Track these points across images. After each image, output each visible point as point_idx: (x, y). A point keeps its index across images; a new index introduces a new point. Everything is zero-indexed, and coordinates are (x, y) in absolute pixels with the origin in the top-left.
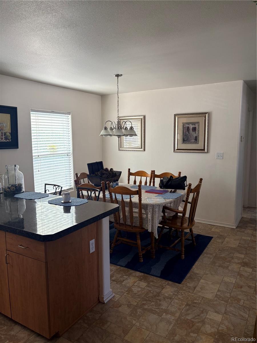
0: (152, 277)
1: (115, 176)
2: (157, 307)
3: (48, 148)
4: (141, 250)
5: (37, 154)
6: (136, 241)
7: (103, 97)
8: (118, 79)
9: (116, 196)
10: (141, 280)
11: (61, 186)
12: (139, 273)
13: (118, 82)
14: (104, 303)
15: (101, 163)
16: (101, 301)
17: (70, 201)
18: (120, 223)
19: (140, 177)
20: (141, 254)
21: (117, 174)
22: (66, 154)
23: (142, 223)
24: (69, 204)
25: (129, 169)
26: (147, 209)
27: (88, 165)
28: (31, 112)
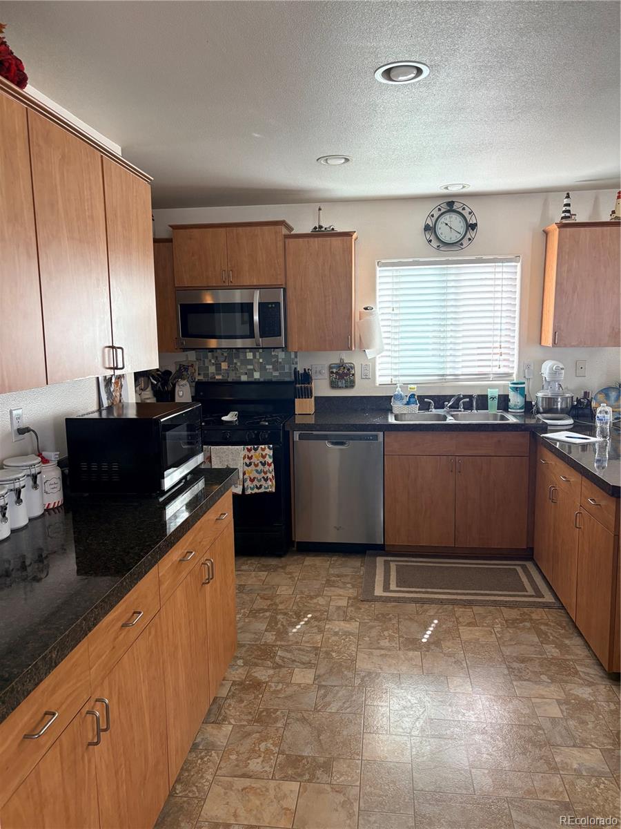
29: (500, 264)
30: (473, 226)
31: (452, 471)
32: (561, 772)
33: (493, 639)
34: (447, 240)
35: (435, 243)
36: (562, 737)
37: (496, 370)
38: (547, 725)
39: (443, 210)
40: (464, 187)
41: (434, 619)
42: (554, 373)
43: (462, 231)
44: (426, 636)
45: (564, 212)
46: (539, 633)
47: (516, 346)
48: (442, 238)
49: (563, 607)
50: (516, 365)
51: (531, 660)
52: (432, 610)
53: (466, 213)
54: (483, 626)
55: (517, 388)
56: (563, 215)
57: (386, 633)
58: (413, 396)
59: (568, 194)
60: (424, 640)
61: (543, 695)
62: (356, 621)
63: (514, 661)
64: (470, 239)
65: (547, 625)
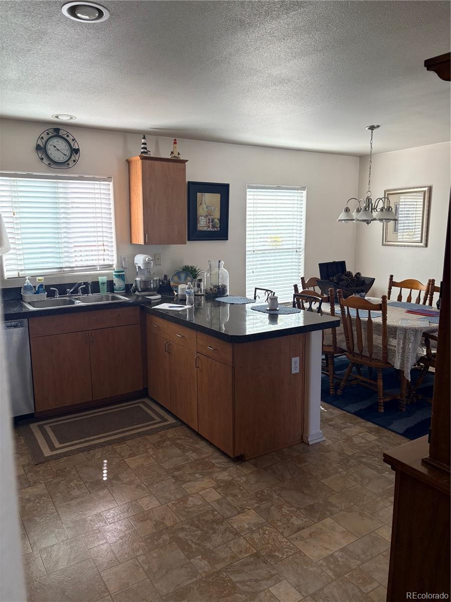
0: (390, 432)
1: (362, 285)
2: (379, 464)
3: (269, 240)
4: (382, 395)
5: (251, 249)
6: (376, 381)
7: (363, 160)
8: (372, 132)
9: (350, 311)
10: (371, 432)
11: (274, 291)
12: (372, 424)
13: (372, 137)
14: (308, 444)
15: (342, 264)
16: (304, 441)
17: (278, 309)
18: (354, 353)
19: (400, 288)
20: (382, 401)
21: (366, 282)
22: (294, 250)
23: (387, 355)
24: (275, 312)
25: (392, 276)
26: (396, 334)
27: (321, 265)
28: (247, 190)
29: (98, 182)
30: (77, 151)
31: (86, 343)
32: (242, 534)
33: (152, 461)
34: (56, 159)
35: (46, 161)
36: (229, 510)
37: (102, 263)
38: (217, 507)
39: (51, 135)
40: (71, 118)
41: (103, 461)
42: (147, 264)
43: (68, 153)
44: (105, 475)
45: (142, 148)
46: (178, 446)
47: (114, 244)
48: (52, 157)
49: (183, 423)
50: (115, 258)
51: (183, 466)
52: (98, 453)
53: (70, 139)
54: (140, 454)
55: (120, 275)
56: (142, 150)
57: (72, 484)
58: (41, 286)
59: (144, 136)
60: (105, 479)
61: (203, 488)
62: (40, 483)
63: (174, 471)
64: (74, 161)
65: (180, 439)
